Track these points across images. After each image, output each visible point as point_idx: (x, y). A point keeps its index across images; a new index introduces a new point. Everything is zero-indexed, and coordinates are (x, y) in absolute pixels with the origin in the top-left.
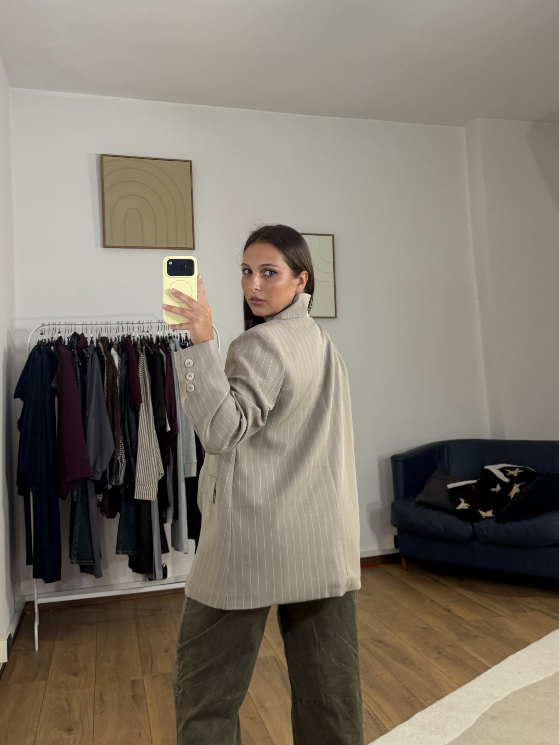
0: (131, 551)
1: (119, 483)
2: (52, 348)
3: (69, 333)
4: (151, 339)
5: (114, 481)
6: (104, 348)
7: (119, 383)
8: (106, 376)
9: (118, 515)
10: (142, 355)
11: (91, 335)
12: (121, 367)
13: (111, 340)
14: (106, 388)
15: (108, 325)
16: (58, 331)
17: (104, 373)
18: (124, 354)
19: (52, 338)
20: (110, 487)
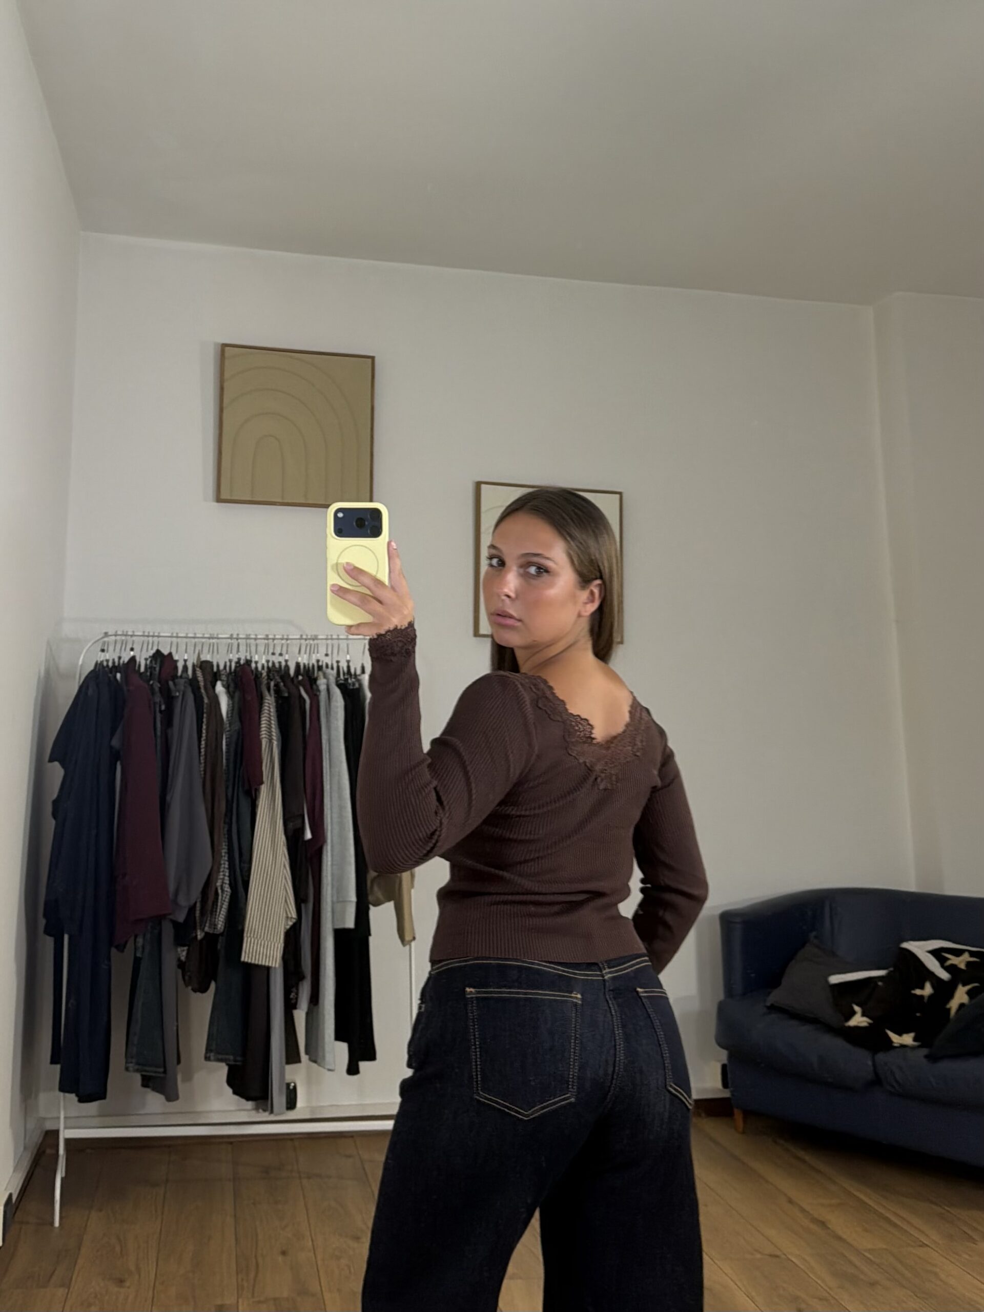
0: (231, 1057)
1: (217, 929)
2: (118, 676)
3: (147, 650)
4: (287, 667)
5: (207, 925)
6: (205, 680)
7: (227, 745)
8: (204, 731)
9: (213, 985)
10: (268, 697)
11: (185, 657)
12: (232, 716)
13: (218, 666)
14: (203, 753)
15: (214, 641)
16: (131, 646)
17: (202, 727)
18: (237, 695)
19: (120, 658)
20: (200, 935)
